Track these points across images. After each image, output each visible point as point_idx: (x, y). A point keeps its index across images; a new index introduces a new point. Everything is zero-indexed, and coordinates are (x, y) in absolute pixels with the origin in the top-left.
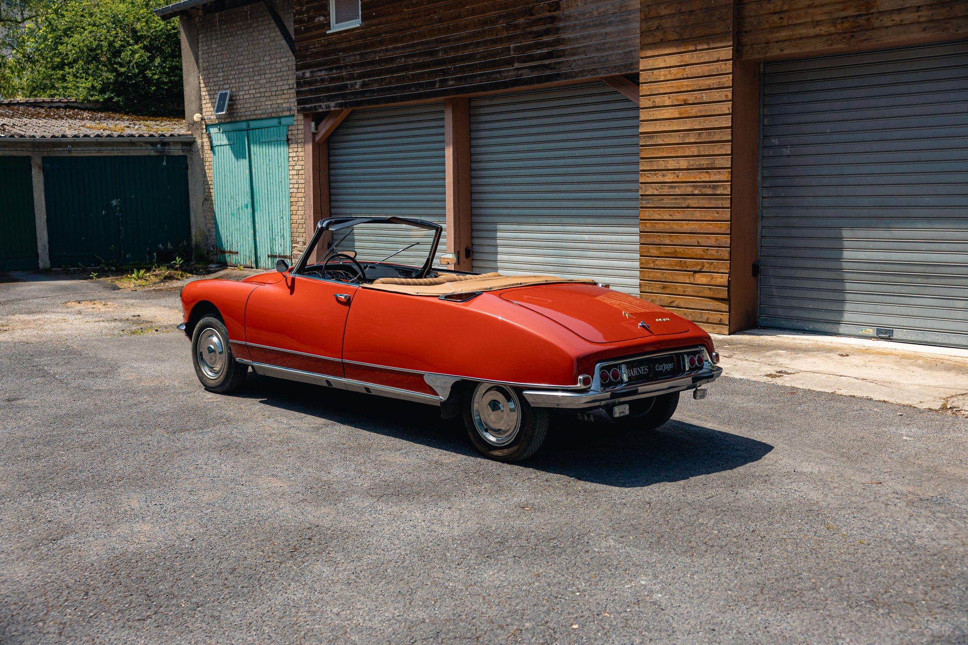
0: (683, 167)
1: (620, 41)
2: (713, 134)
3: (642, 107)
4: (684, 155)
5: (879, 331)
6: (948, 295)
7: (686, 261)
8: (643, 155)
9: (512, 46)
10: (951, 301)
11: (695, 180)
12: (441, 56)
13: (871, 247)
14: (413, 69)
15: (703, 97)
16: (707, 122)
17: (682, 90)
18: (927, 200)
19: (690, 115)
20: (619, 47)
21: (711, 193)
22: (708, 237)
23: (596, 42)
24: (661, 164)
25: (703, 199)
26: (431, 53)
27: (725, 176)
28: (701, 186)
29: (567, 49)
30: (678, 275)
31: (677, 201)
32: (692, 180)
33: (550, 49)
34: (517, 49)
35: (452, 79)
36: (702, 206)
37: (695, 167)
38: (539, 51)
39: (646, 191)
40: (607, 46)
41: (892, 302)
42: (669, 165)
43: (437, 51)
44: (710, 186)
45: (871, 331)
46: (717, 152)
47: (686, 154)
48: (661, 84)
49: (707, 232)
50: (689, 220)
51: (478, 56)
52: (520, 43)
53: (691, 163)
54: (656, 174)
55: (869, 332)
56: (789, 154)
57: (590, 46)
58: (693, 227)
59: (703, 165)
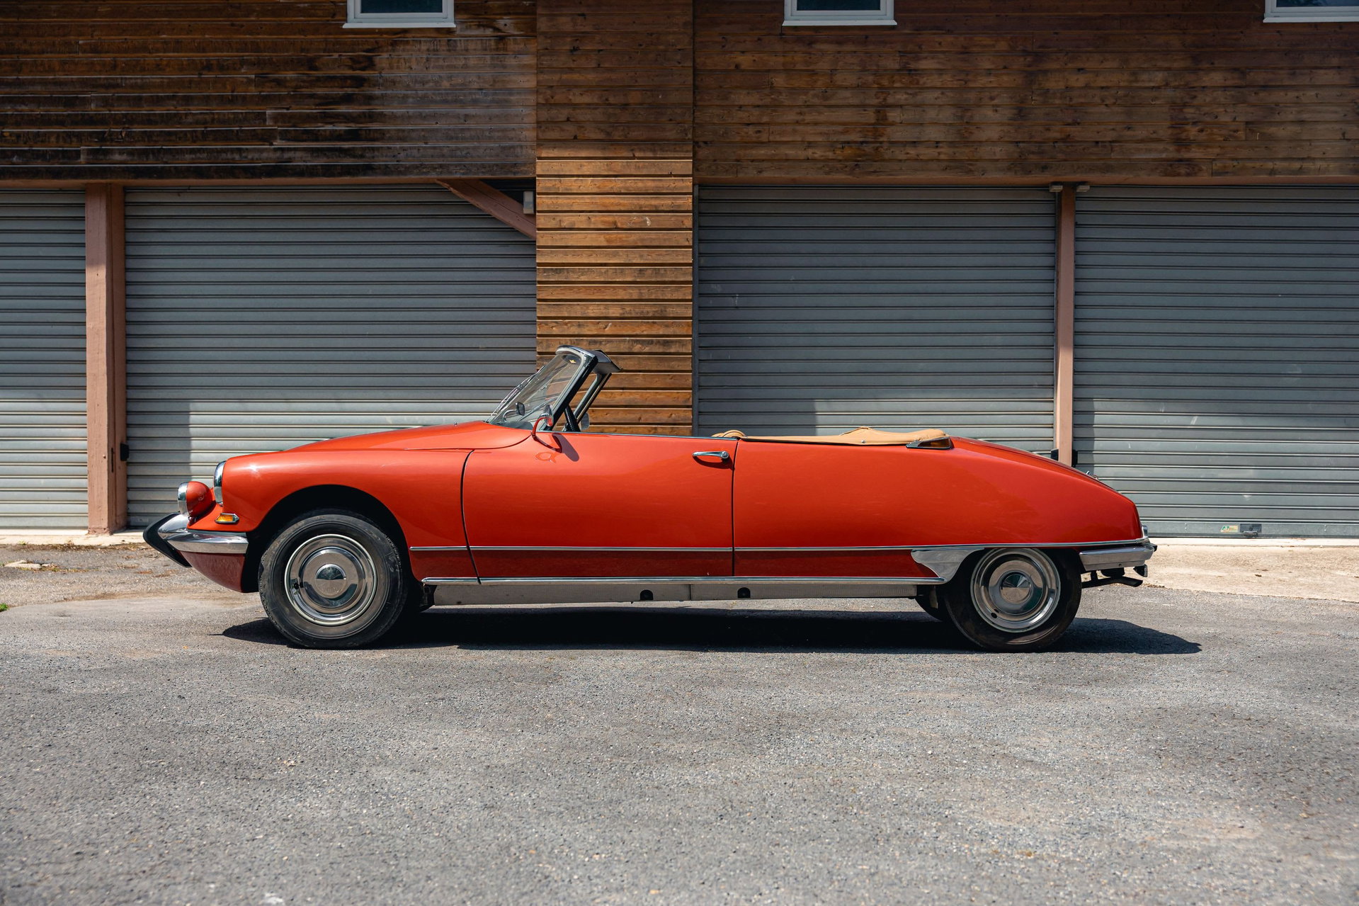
0: (614, 315)
1: (491, 130)
2: (662, 272)
3: (540, 227)
4: (615, 298)
8: (541, 295)
9: (268, 112)
11: (634, 333)
12: (92, 108)
14: (17, 125)
15: (646, 221)
16: (654, 255)
17: (612, 209)
19: (625, 244)
20: (490, 138)
21: (661, 350)
22: (656, 412)
23: (446, 127)
24: (577, 310)
25: (649, 359)
26: (69, 103)
27: (684, 328)
28: (644, 341)
29: (389, 130)
32: (630, 333)
33: (353, 126)
34: (276, 118)
35: (121, 152)
36: (647, 369)
37: (634, 315)
38: (329, 127)
39: (548, 346)
40: (467, 134)
42: (590, 311)
43: (85, 101)
44: (658, 342)
46: (669, 296)
47: (619, 297)
48: (575, 198)
49: (654, 404)
50: (623, 389)
51: (190, 119)
52: (288, 109)
53: (628, 309)
54: (566, 324)
56: (737, 305)
57: (437, 130)
58: (631, 397)
59: (648, 312)
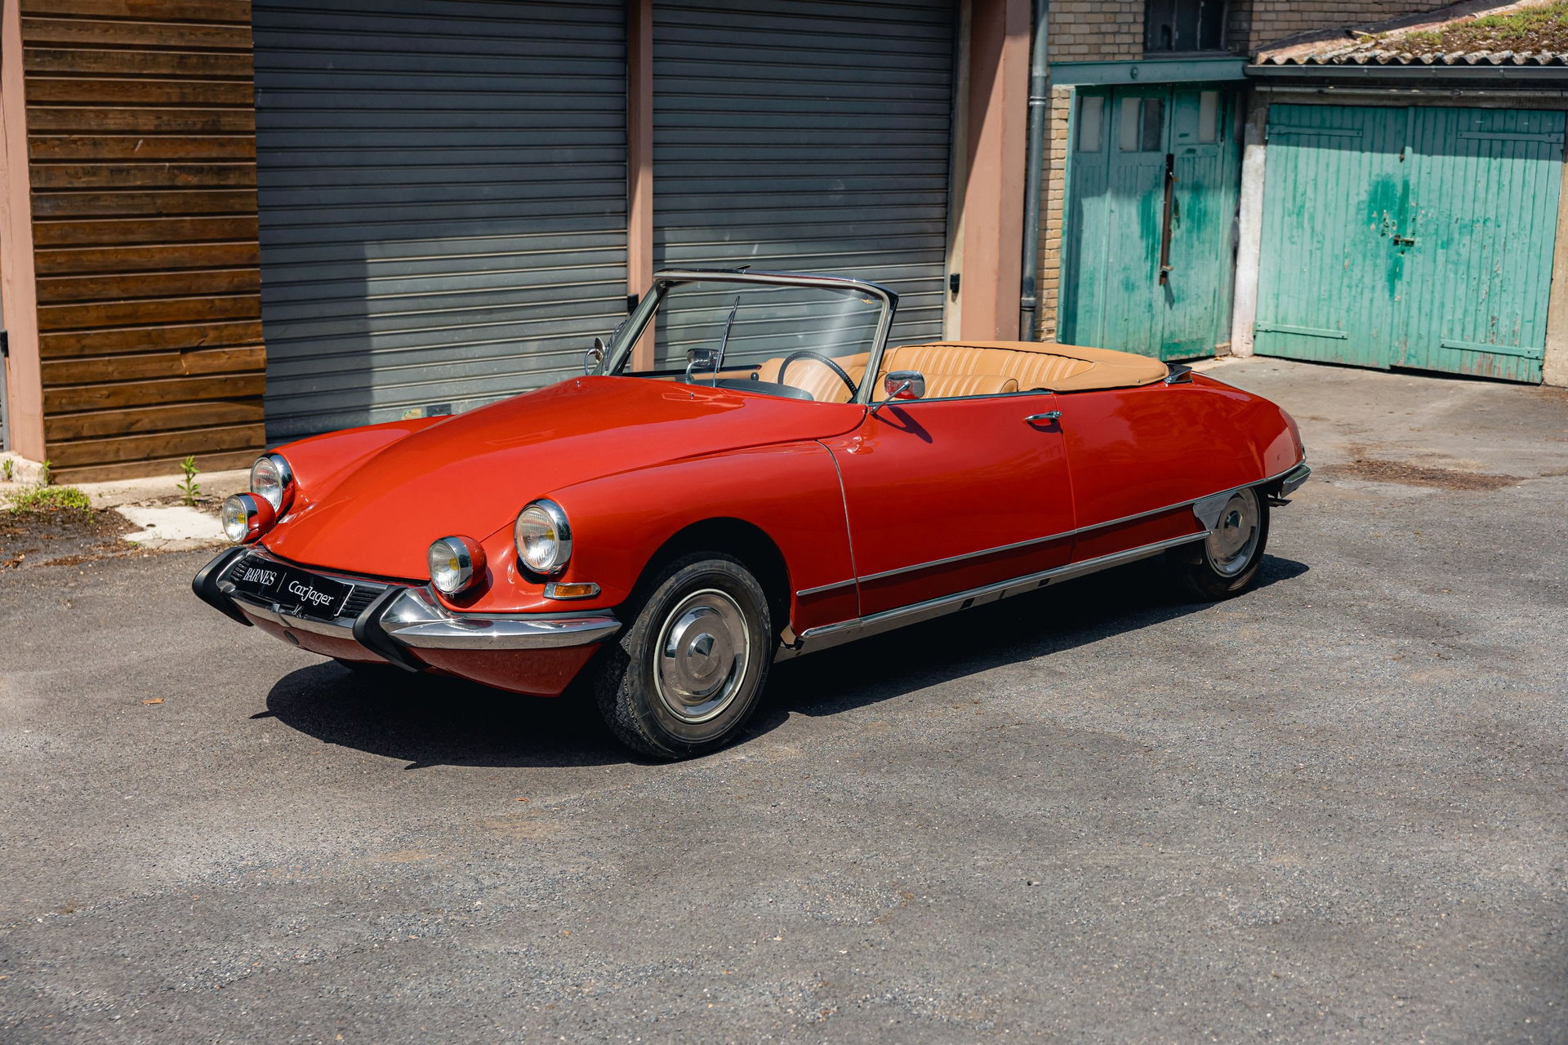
0: (146, 128)
2: (212, 60)
4: (146, 100)
6: (517, 334)
7: (163, 330)
10: (521, 344)
11: (176, 156)
13: (410, 270)
16: (199, 34)
18: (487, 190)
19: (157, 14)
21: (215, 182)
22: (211, 276)
24: (91, 119)
25: (198, 195)
27: (245, 148)
28: (191, 168)
30: (146, 362)
31: (136, 201)
32: (170, 155)
36: (198, 210)
37: (174, 128)
42: (109, 121)
44: (211, 168)
45: (419, 413)
46: (222, 99)
47: (152, 100)
49: (208, 264)
50: (160, 243)
53: (165, 118)
54: (74, 141)
58: (177, 255)
59: (194, 124)
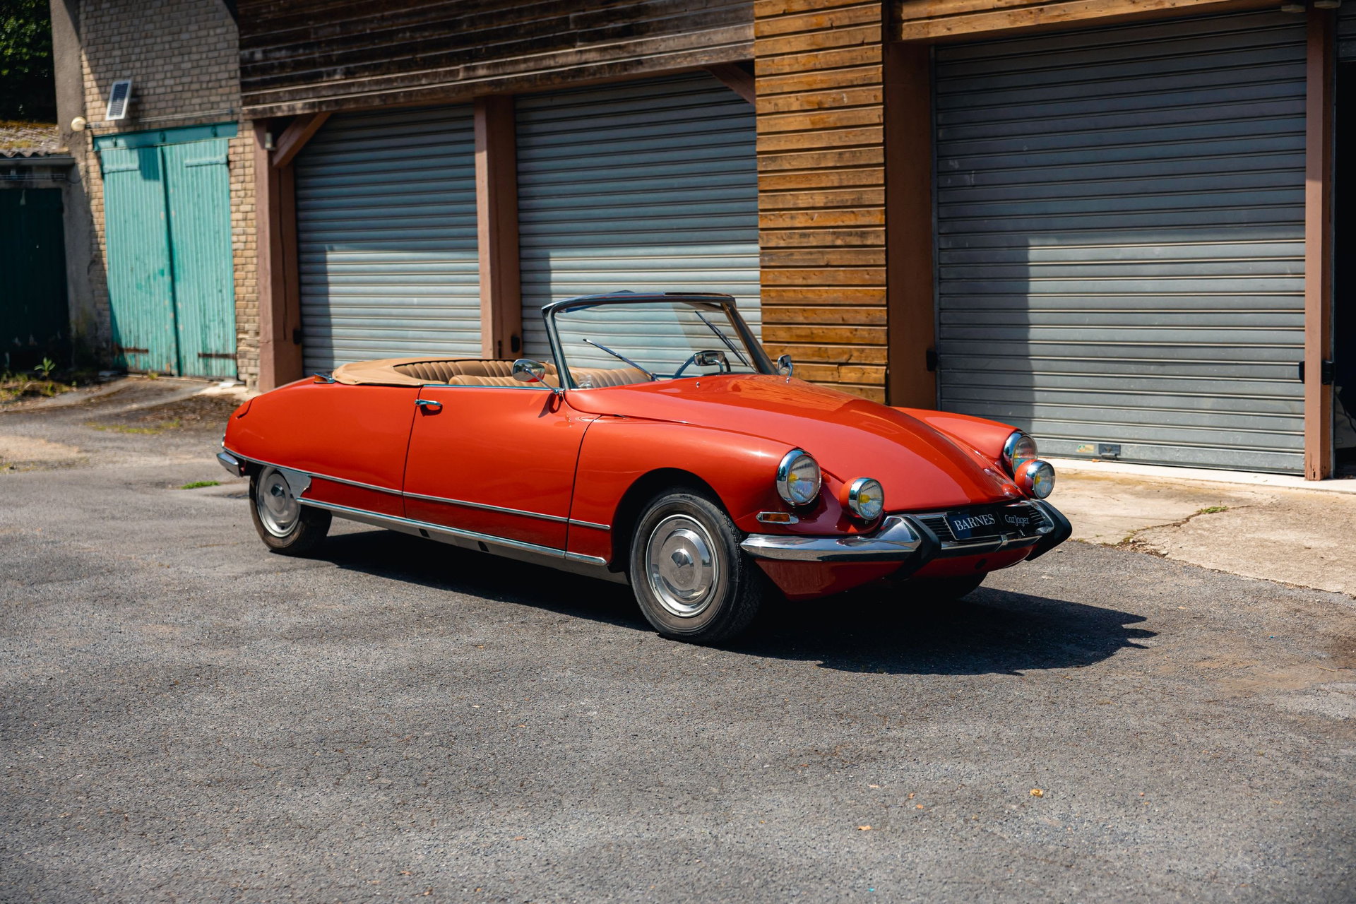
0: (819, 205)
1: (727, 12)
2: (858, 155)
3: (759, 112)
4: (819, 186)
5: (1102, 448)
6: (1190, 390)
7: (827, 348)
8: (763, 186)
9: (572, 16)
10: (1195, 399)
11: (836, 224)
12: (465, 29)
13: (1087, 321)
14: (424, 51)
15: (843, 98)
16: (851, 136)
17: (815, 87)
19: (827, 125)
20: (725, 20)
21: (858, 243)
22: (856, 311)
23: (693, 13)
24: (788, 200)
25: (848, 252)
26: (451, 25)
27: (877, 217)
28: (844, 232)
29: (652, 23)
30: (818, 369)
31: (813, 257)
32: (833, 224)
33: (627, 22)
34: (579, 21)
35: (483, 66)
36: (846, 263)
37: (835, 204)
38: (611, 26)
39: (768, 241)
40: (709, 18)
41: (1118, 404)
42: (800, 201)
43: (460, 22)
44: (857, 233)
45: (1091, 449)
46: (864, 182)
47: (823, 185)
48: (785, 79)
49: (854, 303)
50: (829, 286)
51: (522, 31)
52: (584, 11)
53: (830, 198)
54: (781, 216)
55: (1088, 449)
56: (973, 183)
57: (686, 18)
58: (835, 295)
59: (847, 200)
